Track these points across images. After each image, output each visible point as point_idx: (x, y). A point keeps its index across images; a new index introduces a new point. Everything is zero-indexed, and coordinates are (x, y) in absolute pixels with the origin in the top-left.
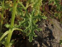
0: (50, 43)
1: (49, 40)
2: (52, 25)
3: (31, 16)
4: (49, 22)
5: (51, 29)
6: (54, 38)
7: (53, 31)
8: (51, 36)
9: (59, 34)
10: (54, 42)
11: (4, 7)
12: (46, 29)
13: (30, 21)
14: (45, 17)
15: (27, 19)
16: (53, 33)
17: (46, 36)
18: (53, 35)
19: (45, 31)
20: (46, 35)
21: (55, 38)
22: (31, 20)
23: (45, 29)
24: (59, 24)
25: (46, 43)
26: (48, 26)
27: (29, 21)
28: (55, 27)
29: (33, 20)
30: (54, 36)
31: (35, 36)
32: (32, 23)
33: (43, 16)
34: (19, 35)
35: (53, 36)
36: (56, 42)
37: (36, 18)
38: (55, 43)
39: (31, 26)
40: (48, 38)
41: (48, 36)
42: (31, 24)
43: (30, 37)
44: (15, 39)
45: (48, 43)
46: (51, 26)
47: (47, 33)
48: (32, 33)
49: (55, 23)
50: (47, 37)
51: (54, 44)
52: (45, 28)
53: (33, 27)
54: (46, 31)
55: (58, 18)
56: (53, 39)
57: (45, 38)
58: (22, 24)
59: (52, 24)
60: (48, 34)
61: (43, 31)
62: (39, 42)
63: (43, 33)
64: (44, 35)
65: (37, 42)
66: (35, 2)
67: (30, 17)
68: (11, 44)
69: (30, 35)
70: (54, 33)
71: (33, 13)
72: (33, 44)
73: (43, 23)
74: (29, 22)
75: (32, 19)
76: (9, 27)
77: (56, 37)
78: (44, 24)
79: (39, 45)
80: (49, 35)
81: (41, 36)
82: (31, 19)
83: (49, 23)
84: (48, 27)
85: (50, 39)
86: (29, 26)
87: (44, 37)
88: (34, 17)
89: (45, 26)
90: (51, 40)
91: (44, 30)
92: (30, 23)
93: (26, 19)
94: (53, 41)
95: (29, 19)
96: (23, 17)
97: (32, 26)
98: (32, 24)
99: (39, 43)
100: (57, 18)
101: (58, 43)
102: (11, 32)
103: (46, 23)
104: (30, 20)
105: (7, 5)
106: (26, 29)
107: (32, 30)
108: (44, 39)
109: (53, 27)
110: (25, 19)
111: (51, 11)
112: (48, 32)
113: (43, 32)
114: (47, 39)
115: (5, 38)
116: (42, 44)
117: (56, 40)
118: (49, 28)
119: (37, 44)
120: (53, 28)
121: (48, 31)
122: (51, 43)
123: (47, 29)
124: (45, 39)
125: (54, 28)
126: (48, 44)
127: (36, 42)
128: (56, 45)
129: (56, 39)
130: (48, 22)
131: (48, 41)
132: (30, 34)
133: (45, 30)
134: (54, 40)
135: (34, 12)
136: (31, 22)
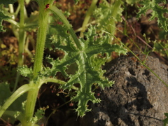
0: (139, 119)
1: (137, 112)
2: (147, 73)
3: (83, 45)
4: (138, 63)
5: (143, 81)
6: (150, 106)
7: (149, 87)
8: (143, 102)
9: (163, 95)
10: (150, 117)
11: (25, 25)
12: (131, 83)
13: (82, 58)
14: (122, 49)
15: (72, 53)
16: (149, 93)
17: (130, 101)
18: (148, 98)
19: (125, 88)
20: (128, 98)
21: (152, 107)
22: (84, 57)
23: (126, 81)
24: (166, 69)
25: (129, 118)
26: (135, 75)
27: (78, 60)
28: (155, 78)
29: (89, 57)
30: (151, 102)
31: (94, 102)
32: (87, 64)
33: (117, 47)
34: (58, 95)
35: (148, 101)
36: (156, 117)
37: (98, 50)
38: (152, 120)
39: (82, 74)
40: (133, 106)
41: (133, 99)
42: (84, 66)
43: (80, 102)
44: (46, 107)
45: (133, 118)
46: (143, 74)
47: (133, 93)
48: (85, 93)
49: (155, 67)
50: (132, 103)
51: (150, 123)
52: (128, 78)
53: (89, 75)
54: (130, 88)
55: (164, 55)
56: (148, 108)
57: (127, 106)
58: (60, 67)
59: (146, 71)
60: (135, 94)
61: (123, 87)
62: (109, 116)
63: (122, 92)
64: (125, 97)
65: (104, 117)
66: (104, 13)
67: (81, 49)
68: (36, 119)
69: (80, 97)
70: (151, 93)
71: (90, 37)
72: (95, 121)
73: (123, 65)
74: (78, 62)
75: (87, 54)
76: (28, 75)
77: (156, 105)
78: (125, 68)
79: (108, 124)
80: (137, 99)
81: (116, 100)
82: (84, 54)
83: (137, 68)
84: (136, 77)
85: (139, 109)
86: (79, 73)
87: (123, 103)
88: (92, 49)
89: (128, 74)
90: (143, 112)
91: (126, 84)
92: (82, 66)
93: (69, 55)
94: (148, 114)
95: (79, 55)
96: (61, 47)
97: (87, 73)
98: (86, 68)
99: (109, 119)
100: (161, 55)
101: (160, 120)
102: (34, 88)
103: (130, 67)
104: (81, 55)
105: (35, 20)
106: (69, 82)
107: (87, 85)
108: (123, 108)
109: (150, 77)
110: (66, 54)
111: (144, 35)
112: (135, 90)
113: (121, 90)
114: (131, 109)
115: (23, 104)
116: (118, 121)
117: (156, 112)
118: (139, 80)
119: (105, 121)
120: (148, 79)
121: (136, 88)
122: (143, 118)
123: (133, 82)
124: (126, 108)
125: (151, 79)
126: (134, 123)
127: (102, 115)
128: (156, 124)
129: (156, 109)
130: (135, 63)
131: (135, 114)
132: (82, 94)
133: (128, 84)
134: (150, 111)
135: (92, 35)
136: (83, 62)
